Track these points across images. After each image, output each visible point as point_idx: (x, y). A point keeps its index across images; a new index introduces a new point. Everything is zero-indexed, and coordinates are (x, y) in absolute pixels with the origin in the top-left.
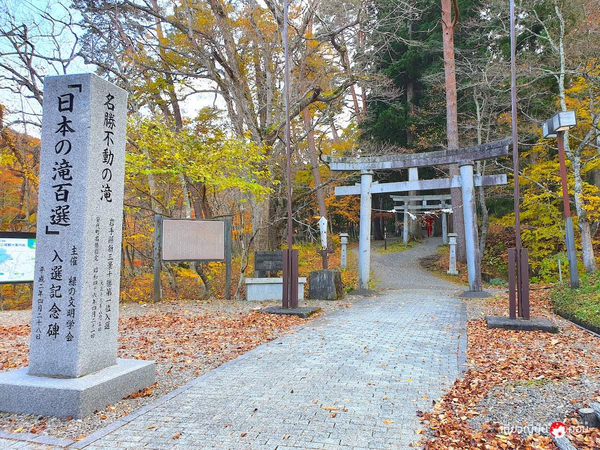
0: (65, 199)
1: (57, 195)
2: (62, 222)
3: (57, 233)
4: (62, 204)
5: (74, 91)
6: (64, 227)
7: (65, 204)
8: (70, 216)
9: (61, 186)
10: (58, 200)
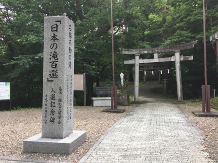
0: (56, 67)
1: (52, 66)
2: (55, 77)
3: (53, 81)
5: (58, 23)
7: (55, 69)
8: (58, 74)
9: (53, 62)
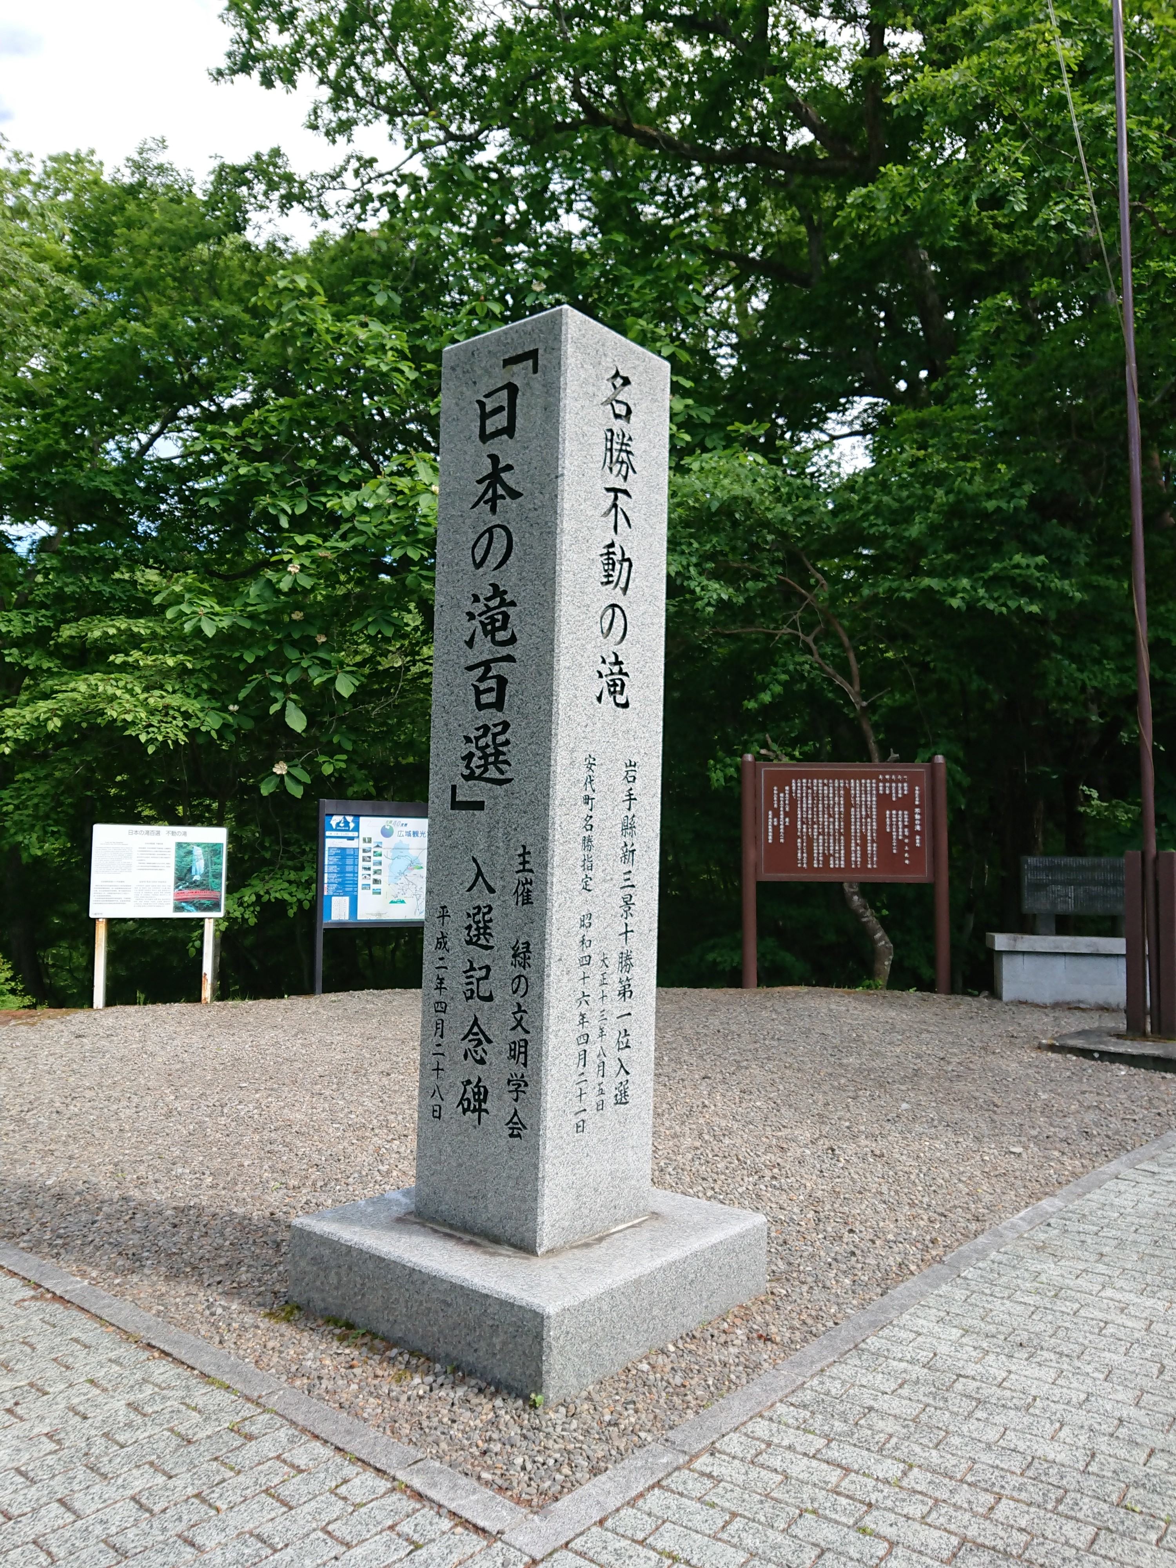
0: (498, 705)
1: (478, 693)
2: (493, 773)
3: (479, 806)
4: (492, 717)
5: (519, 374)
6: (499, 790)
7: (499, 717)
8: (512, 754)
9: (486, 665)
10: (480, 706)
